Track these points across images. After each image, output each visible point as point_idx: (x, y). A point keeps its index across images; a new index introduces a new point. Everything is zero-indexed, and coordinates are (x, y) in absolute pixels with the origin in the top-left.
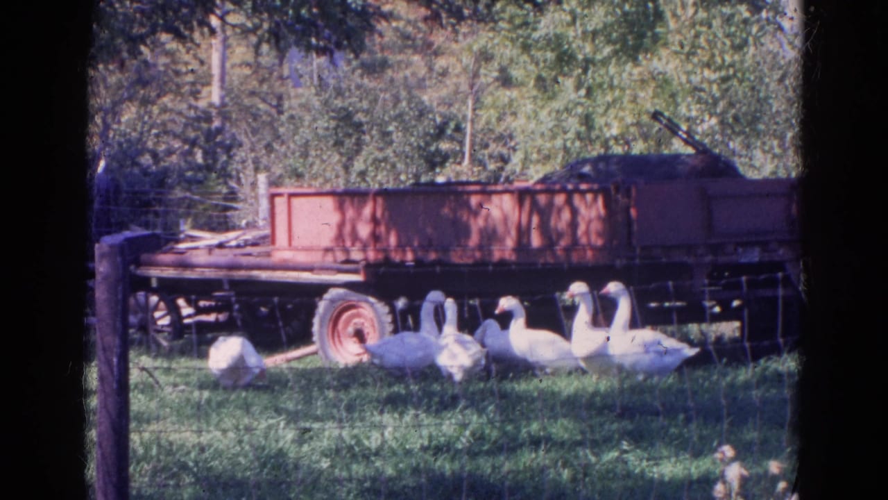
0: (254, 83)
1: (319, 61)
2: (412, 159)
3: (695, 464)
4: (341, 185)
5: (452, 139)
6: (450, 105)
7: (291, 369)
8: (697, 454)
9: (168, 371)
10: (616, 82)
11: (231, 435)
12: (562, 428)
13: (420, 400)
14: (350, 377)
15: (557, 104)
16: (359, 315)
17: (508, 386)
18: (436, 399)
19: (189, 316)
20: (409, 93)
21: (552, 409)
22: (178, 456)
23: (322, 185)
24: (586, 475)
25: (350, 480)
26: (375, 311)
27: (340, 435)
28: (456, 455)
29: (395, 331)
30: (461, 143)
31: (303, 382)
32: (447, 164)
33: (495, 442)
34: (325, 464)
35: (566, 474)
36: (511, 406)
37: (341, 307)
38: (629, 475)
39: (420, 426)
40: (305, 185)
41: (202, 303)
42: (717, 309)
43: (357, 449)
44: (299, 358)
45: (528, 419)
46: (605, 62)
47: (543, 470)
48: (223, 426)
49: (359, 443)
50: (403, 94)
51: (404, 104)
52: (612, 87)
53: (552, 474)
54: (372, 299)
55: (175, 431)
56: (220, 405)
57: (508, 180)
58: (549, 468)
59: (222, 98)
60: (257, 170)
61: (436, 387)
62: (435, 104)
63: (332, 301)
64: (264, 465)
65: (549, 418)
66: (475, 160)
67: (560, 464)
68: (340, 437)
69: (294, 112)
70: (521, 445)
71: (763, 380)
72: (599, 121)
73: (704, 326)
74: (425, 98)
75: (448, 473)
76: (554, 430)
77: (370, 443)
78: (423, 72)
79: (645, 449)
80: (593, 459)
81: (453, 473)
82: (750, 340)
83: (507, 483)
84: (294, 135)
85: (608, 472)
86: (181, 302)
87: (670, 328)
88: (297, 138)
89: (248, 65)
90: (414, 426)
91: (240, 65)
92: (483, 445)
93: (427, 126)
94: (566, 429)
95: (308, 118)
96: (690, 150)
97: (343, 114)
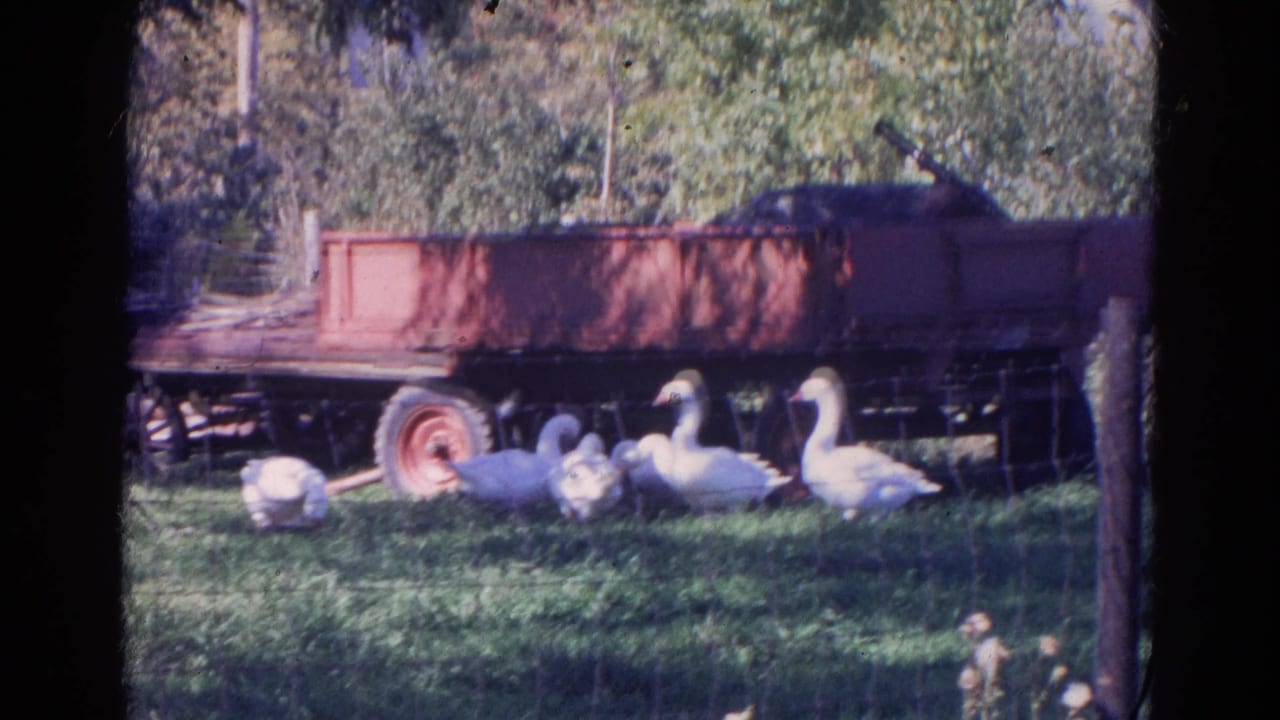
0: (298, 83)
1: (392, 51)
2: (527, 189)
3: (931, 640)
4: (423, 228)
5: (584, 161)
6: (581, 113)
7: (346, 503)
8: (934, 628)
9: (167, 506)
10: (820, 79)
11: (258, 598)
12: (737, 590)
13: (533, 546)
14: (429, 515)
15: (736, 111)
16: (442, 426)
17: (657, 528)
18: (555, 547)
19: (198, 428)
20: (523, 95)
21: (723, 560)
22: (182, 629)
23: (396, 228)
24: (773, 656)
25: (430, 663)
26: (465, 419)
27: (416, 598)
28: (584, 627)
29: (496, 448)
30: (598, 168)
31: (362, 523)
32: (577, 197)
33: (640, 609)
34: (395, 640)
35: (743, 655)
36: (662, 556)
37: (417, 414)
38: (835, 656)
39: (532, 585)
40: (373, 227)
41: (216, 409)
42: (961, 418)
43: (439, 618)
44: (356, 488)
45: (689, 576)
46: (803, 51)
47: (709, 648)
48: (247, 584)
49: (443, 610)
50: (513, 98)
51: (514, 111)
52: (813, 87)
53: (724, 654)
54: (461, 403)
55: (178, 593)
56: (242, 554)
57: (666, 222)
58: (719, 646)
59: (253, 105)
60: (303, 205)
61: (553, 529)
62: (559, 110)
63: (404, 405)
64: (306, 642)
65: (721, 574)
66: (617, 191)
67: (734, 640)
68: (415, 602)
69: (353, 125)
70: (678, 614)
71: (1031, 520)
72: (796, 135)
73: (942, 442)
74: (544, 103)
75: (573, 654)
76: (726, 592)
77: (459, 610)
78: (541, 66)
79: (858, 620)
80: (783, 633)
81: (580, 654)
82: (1013, 459)
83: (659, 668)
84: (355, 155)
85: (804, 652)
86: (186, 407)
87: (895, 445)
88: (360, 160)
89: (289, 55)
90: (523, 586)
91: (279, 56)
92: (623, 613)
93: (546, 144)
94: (742, 589)
95: (375, 131)
96: (928, 178)
97: (427, 124)
